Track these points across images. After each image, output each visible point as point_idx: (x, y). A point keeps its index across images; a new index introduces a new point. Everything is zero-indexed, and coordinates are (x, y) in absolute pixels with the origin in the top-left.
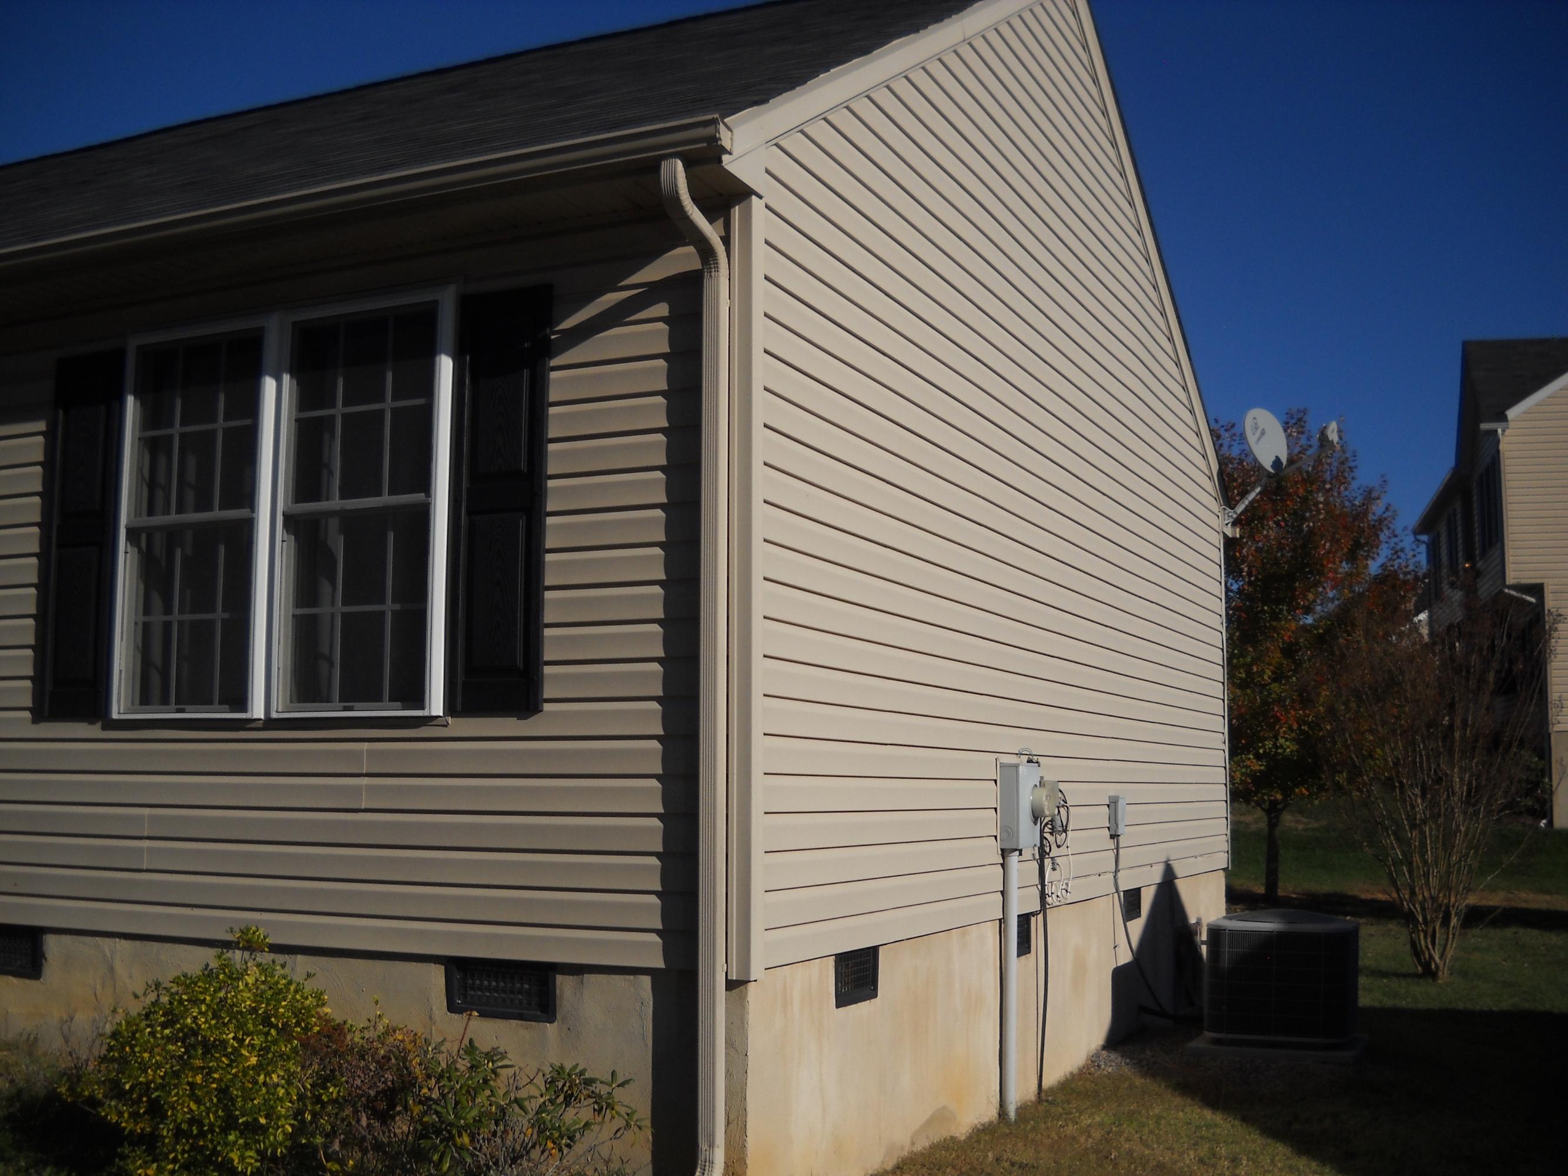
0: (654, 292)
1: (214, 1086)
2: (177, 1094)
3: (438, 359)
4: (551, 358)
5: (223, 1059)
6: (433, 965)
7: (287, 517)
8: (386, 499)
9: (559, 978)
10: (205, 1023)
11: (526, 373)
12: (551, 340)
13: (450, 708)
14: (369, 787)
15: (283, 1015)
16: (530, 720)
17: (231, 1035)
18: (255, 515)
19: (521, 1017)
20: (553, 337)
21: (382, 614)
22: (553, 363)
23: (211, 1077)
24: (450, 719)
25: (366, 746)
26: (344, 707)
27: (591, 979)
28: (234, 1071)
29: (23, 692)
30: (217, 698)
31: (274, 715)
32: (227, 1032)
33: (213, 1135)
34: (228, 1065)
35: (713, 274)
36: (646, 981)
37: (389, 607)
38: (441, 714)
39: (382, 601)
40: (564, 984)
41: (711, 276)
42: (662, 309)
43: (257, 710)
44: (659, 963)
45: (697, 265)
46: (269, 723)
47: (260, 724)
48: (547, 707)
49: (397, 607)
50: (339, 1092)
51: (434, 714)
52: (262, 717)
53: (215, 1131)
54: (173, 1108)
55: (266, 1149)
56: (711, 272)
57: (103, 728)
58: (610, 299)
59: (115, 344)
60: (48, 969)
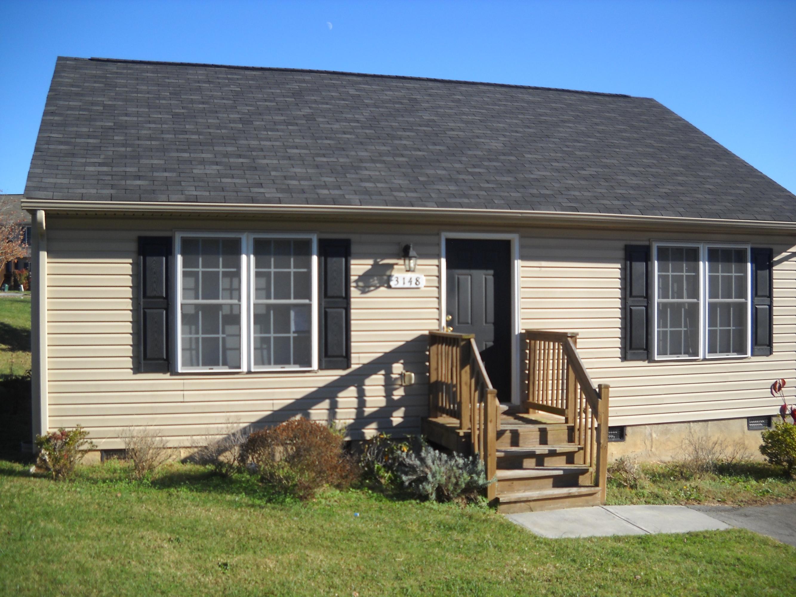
3: (748, 264)
6: (745, 419)
7: (708, 303)
8: (734, 300)
9: (773, 418)
11: (768, 270)
12: (773, 263)
13: (752, 354)
14: (730, 375)
16: (769, 357)
18: (699, 302)
21: (730, 330)
26: (726, 355)
29: (618, 353)
30: (683, 353)
31: (707, 357)
37: (732, 328)
38: (750, 356)
39: (730, 326)
40: (774, 420)
52: (702, 358)
57: (648, 362)
58: (784, 254)
59: (647, 243)
60: (627, 438)
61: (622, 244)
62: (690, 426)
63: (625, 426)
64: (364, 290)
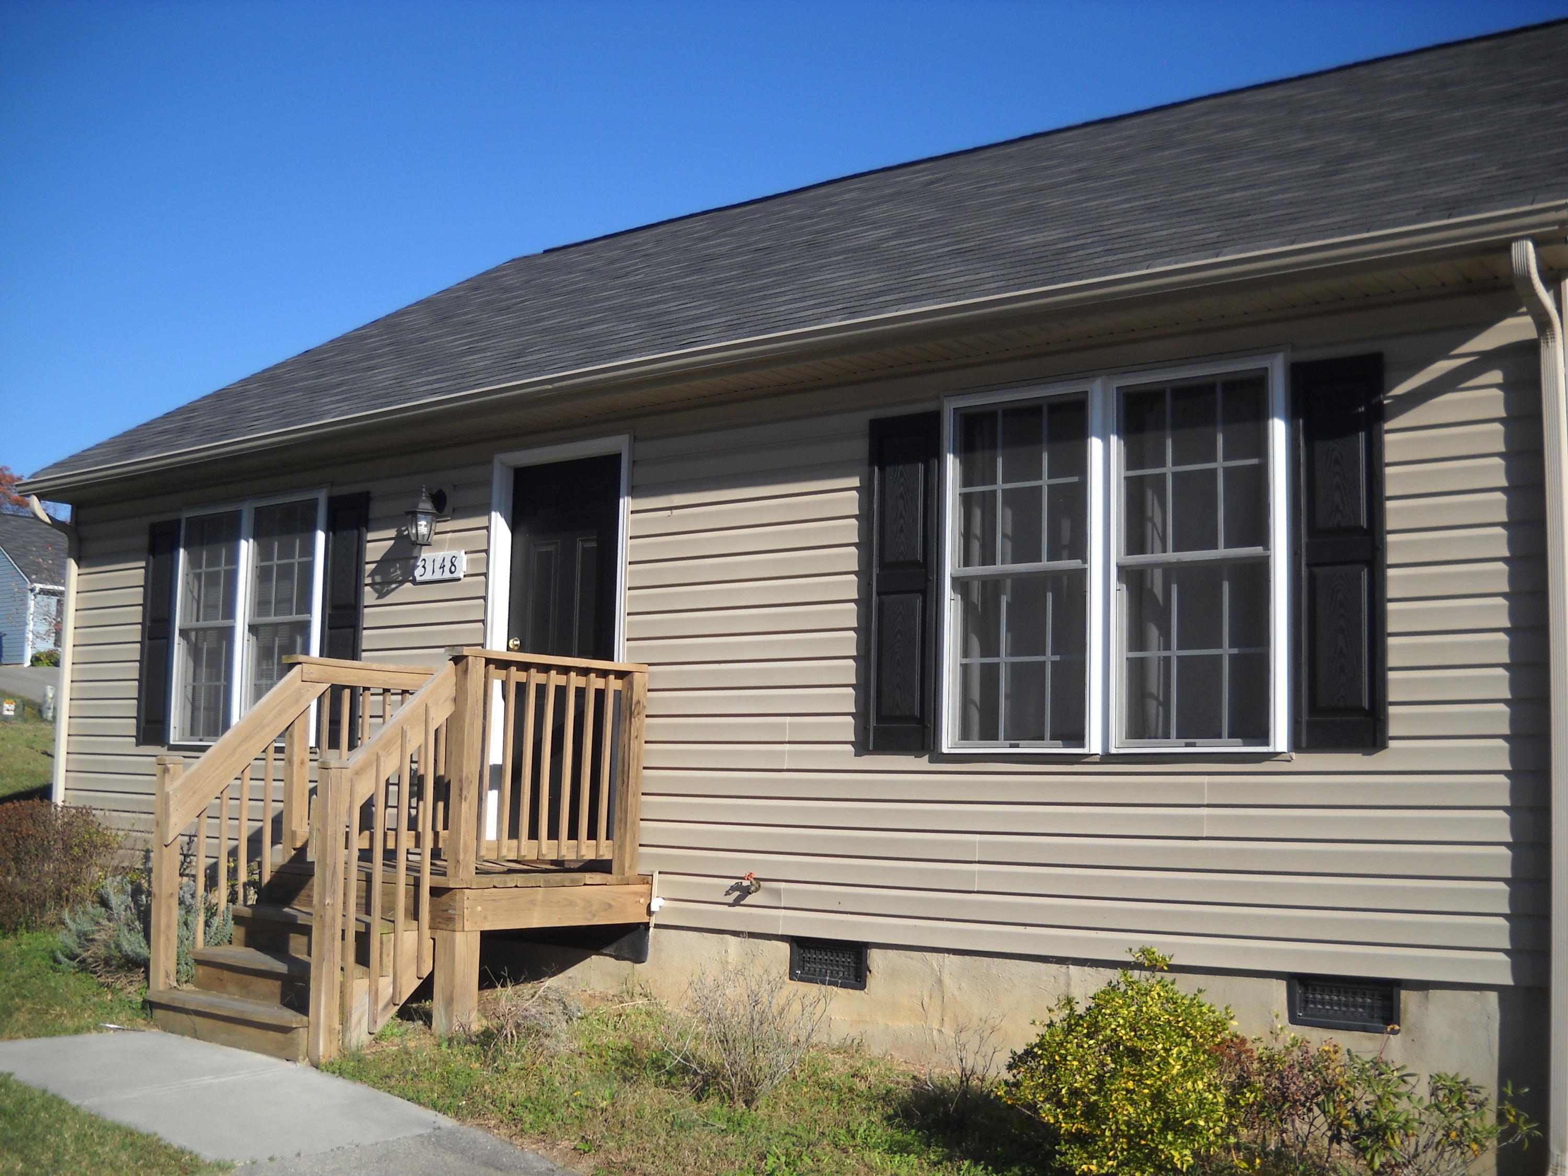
0: (1486, 361)
1: (1146, 1091)
2: (1116, 1099)
3: (1270, 422)
4: (1385, 421)
5: (1155, 1068)
6: (1274, 980)
7: (1120, 568)
8: (1221, 552)
9: (1404, 994)
10: (1125, 1035)
11: (1362, 436)
12: (1384, 405)
13: (1296, 744)
14: (1210, 817)
15: (1201, 1027)
16: (1376, 755)
17: (1160, 1046)
18: (1087, 566)
19: (1365, 1029)
20: (1386, 402)
21: (1220, 657)
22: (1388, 426)
23: (1142, 1083)
24: (1294, 755)
25: (1206, 779)
26: (1186, 743)
27: (1434, 994)
28: (1164, 1078)
29: (846, 728)
30: (1048, 734)
31: (1113, 751)
32: (1156, 1043)
33: (1152, 1135)
34: (1159, 1073)
35: (1550, 344)
36: (1493, 996)
37: (1226, 651)
38: (1286, 751)
39: (1220, 646)
40: (1408, 999)
41: (1548, 346)
42: (1496, 376)
43: (1094, 745)
44: (1508, 980)
45: (1532, 334)
46: (1107, 758)
47: (1097, 759)
48: (1392, 744)
49: (1235, 651)
50: (1256, 1097)
51: (1279, 750)
52: (1100, 753)
53: (1154, 1132)
54: (1114, 1110)
55: (1200, 1148)
56: (1547, 342)
57: (931, 761)
58: (1442, 367)
59: (929, 406)
60: (873, 981)
61: (862, 420)
62: (1068, 976)
63: (867, 945)
64: (382, 589)
